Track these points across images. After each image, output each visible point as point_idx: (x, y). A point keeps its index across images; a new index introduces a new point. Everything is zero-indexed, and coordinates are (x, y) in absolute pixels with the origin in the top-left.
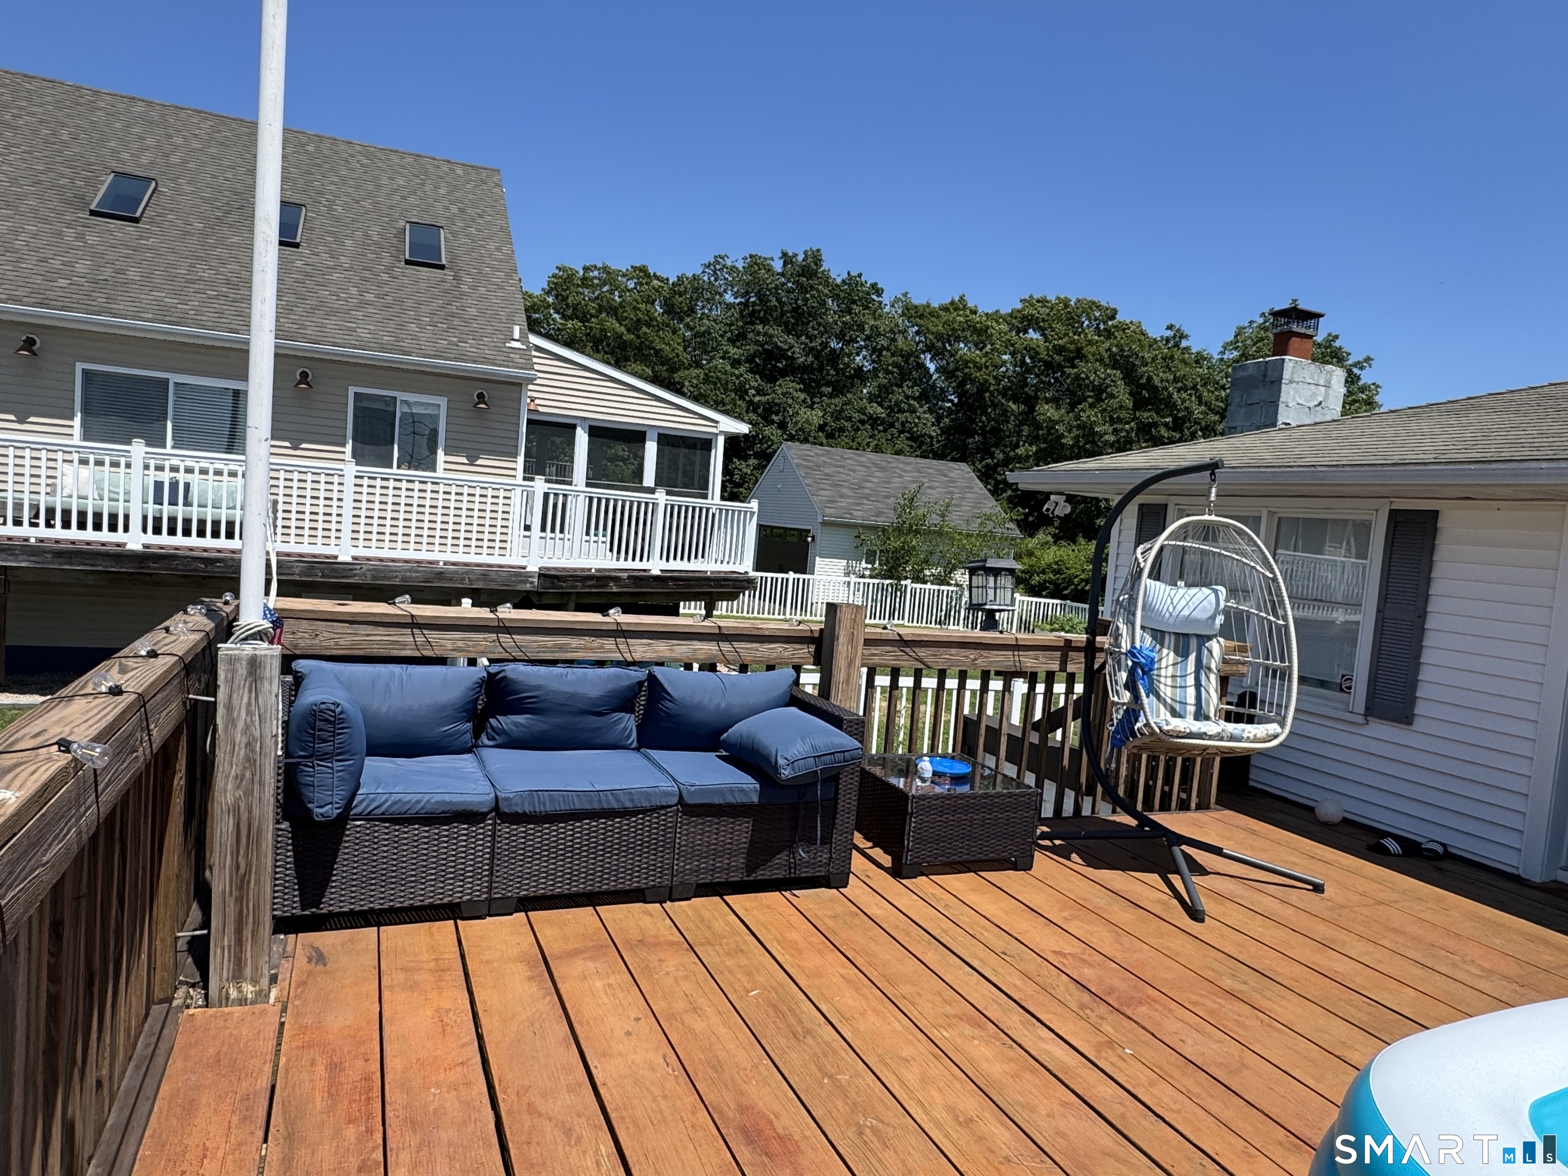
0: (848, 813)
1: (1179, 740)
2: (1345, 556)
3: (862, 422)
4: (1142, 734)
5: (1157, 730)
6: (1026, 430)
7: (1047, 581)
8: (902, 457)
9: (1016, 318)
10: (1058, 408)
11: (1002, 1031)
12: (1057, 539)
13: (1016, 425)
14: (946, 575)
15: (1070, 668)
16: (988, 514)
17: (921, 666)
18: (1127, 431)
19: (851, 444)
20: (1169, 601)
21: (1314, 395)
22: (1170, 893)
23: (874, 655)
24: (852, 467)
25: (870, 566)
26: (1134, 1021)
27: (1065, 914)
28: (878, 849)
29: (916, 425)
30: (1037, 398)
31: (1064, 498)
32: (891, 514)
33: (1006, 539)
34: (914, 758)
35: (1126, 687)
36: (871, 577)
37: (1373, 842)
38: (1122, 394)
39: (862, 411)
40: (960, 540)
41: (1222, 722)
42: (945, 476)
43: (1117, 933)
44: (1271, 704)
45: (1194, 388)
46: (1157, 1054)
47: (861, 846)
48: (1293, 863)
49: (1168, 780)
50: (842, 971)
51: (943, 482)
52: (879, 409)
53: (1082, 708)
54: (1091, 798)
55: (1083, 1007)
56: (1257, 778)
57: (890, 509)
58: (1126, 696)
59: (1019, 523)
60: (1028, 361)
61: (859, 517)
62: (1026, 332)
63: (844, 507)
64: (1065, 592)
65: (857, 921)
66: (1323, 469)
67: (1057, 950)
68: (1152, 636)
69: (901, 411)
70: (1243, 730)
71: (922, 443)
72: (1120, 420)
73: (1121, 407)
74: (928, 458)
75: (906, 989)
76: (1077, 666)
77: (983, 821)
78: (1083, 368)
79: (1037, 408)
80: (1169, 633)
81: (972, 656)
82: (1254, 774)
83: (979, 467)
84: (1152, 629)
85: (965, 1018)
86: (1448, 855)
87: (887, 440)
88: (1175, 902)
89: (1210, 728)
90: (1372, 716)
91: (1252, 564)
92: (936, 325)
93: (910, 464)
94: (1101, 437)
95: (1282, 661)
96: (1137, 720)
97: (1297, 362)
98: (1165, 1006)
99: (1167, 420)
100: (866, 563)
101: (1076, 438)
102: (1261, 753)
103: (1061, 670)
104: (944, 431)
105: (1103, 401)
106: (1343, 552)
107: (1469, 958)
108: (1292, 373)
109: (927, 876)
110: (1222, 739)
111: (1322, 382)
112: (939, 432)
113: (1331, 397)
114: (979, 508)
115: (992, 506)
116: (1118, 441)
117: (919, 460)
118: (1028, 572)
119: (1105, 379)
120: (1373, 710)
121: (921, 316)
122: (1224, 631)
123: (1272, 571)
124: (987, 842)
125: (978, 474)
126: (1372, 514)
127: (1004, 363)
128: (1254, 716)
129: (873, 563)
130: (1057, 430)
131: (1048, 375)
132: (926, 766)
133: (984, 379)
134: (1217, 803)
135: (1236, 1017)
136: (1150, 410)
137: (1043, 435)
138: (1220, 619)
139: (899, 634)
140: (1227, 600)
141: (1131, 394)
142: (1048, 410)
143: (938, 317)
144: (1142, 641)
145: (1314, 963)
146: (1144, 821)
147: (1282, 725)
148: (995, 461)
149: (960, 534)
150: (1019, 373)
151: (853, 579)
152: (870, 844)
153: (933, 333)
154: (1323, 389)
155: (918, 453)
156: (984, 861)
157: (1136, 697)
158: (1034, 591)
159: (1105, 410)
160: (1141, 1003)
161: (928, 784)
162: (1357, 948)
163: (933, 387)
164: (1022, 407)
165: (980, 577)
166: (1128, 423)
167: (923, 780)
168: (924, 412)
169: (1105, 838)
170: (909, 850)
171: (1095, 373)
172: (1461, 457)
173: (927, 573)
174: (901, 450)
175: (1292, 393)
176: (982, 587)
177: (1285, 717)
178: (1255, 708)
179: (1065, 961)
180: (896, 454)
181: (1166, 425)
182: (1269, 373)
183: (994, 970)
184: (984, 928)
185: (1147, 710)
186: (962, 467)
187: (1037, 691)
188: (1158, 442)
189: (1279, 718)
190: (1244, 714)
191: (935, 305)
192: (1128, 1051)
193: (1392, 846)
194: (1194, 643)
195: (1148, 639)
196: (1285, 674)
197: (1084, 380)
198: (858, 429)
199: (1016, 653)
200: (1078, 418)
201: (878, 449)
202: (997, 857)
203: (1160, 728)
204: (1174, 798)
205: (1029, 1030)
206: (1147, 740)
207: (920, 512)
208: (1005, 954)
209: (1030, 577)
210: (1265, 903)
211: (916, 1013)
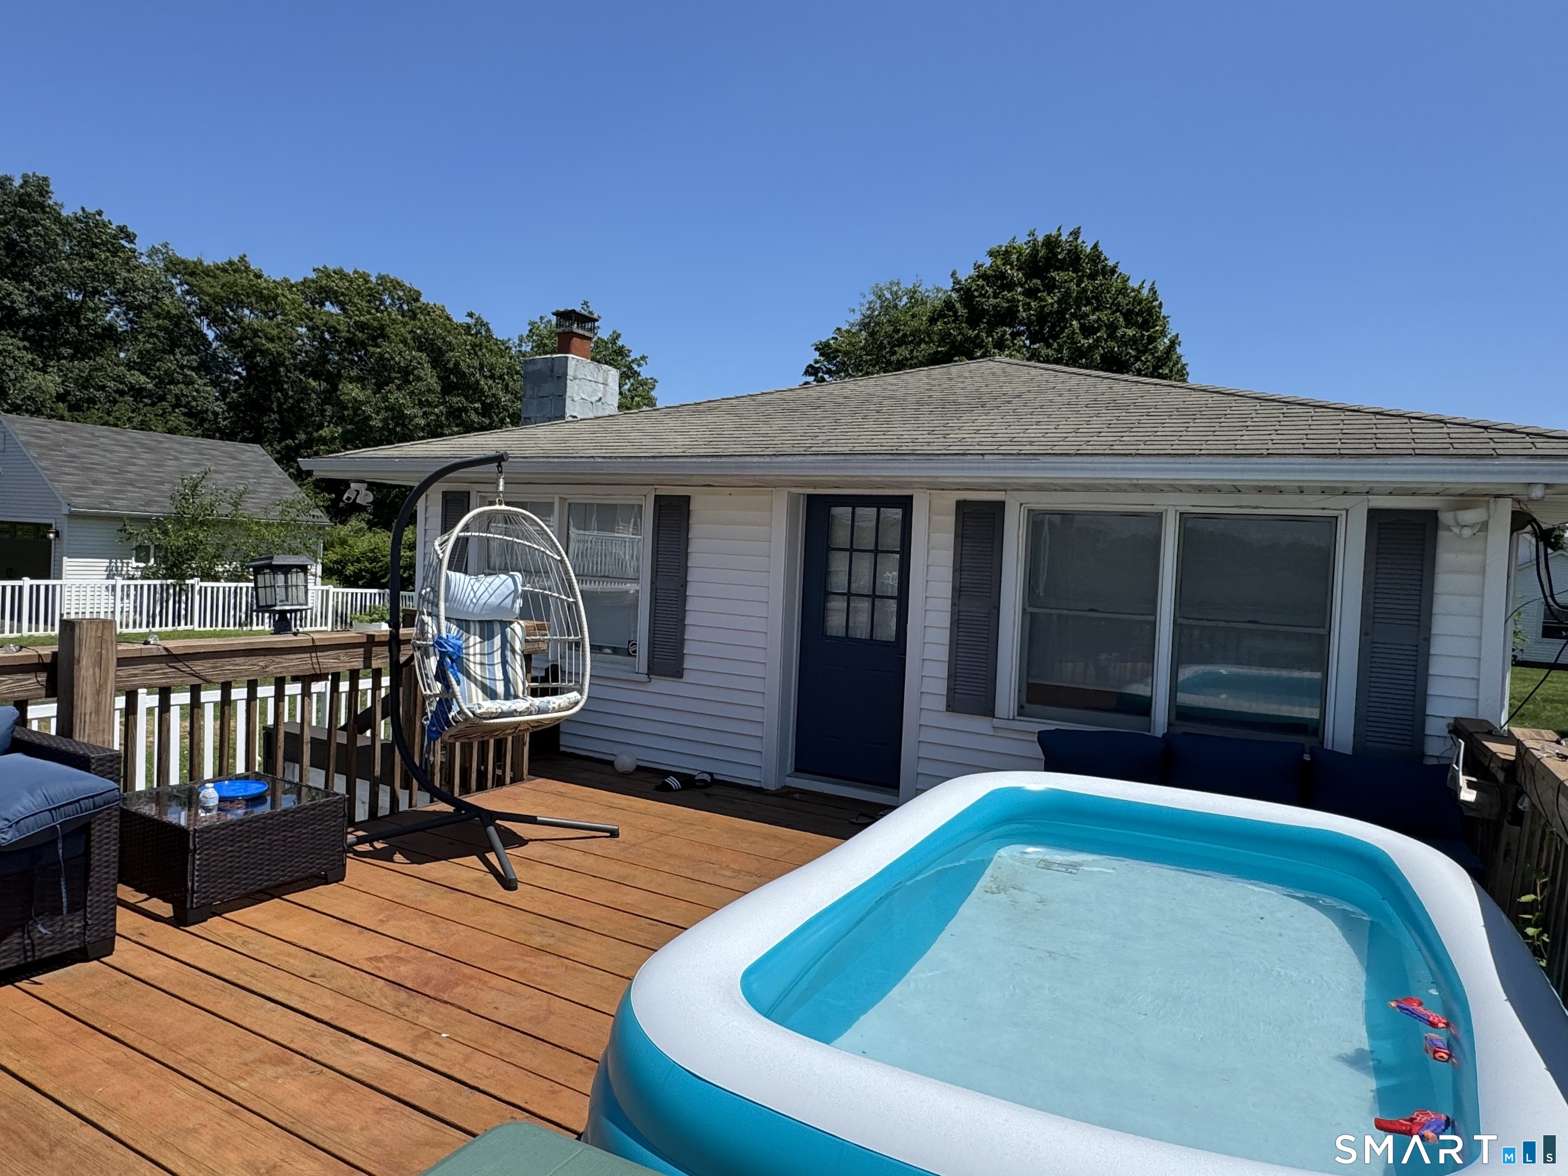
0: (107, 867)
1: (492, 721)
2: (633, 534)
3: (122, 393)
4: (456, 722)
5: (471, 715)
6: (329, 410)
7: (364, 570)
8: (177, 437)
9: (309, 287)
10: (363, 388)
11: (312, 1059)
12: (371, 525)
13: (318, 403)
14: (243, 570)
15: (375, 664)
16: (290, 500)
17: (197, 681)
18: (436, 415)
19: (107, 418)
20: (470, 588)
21: (595, 391)
22: (486, 870)
23: (135, 675)
24: (109, 447)
25: (142, 565)
26: (451, 1004)
27: (381, 917)
28: (155, 900)
29: (195, 399)
30: (339, 376)
31: (366, 485)
32: (168, 502)
33: (313, 528)
34: (197, 786)
35: (437, 678)
36: (144, 577)
37: (659, 782)
38: (430, 377)
39: (120, 379)
40: (259, 531)
41: (530, 698)
42: (235, 459)
43: (435, 922)
44: (570, 673)
45: (501, 377)
46: (473, 1029)
47: (132, 901)
48: (594, 816)
49: (483, 760)
50: (107, 1055)
51: (233, 465)
52: (143, 379)
53: (390, 706)
54: (408, 791)
55: (399, 1006)
56: (566, 743)
57: (165, 497)
58: (438, 687)
59: (328, 510)
60: (327, 336)
61: (122, 507)
62: (322, 305)
63: (101, 496)
64: (383, 581)
65: (127, 990)
66: (600, 460)
67: (372, 956)
68: (457, 626)
69: (172, 382)
70: (549, 702)
71: (204, 420)
72: (429, 404)
73: (429, 391)
74: (213, 438)
75: (192, 1050)
76: (381, 661)
77: (284, 841)
78: (386, 349)
79: (340, 387)
80: (474, 621)
81: (261, 664)
82: (564, 740)
83: (278, 448)
84: (457, 620)
85: (266, 1060)
86: (715, 782)
87: (156, 415)
88: (491, 877)
89: (520, 705)
90: (653, 674)
91: (542, 549)
92: (212, 286)
93: (187, 444)
94: (411, 420)
95: (576, 635)
96: (450, 710)
97: (578, 360)
98: (480, 980)
99: (476, 405)
100: (137, 561)
101: (384, 420)
102: (568, 719)
103: (365, 667)
104: (232, 407)
105: (410, 383)
106: (631, 530)
107: (725, 864)
108: (575, 370)
109: (220, 915)
110: (530, 714)
111: (601, 380)
112: (225, 408)
113: (609, 395)
114: (279, 494)
115: (293, 491)
116: (428, 425)
117: (200, 440)
118: (342, 561)
119: (411, 361)
120: (654, 670)
121: (193, 274)
122: (524, 614)
123: (559, 554)
124: (290, 862)
125: (278, 456)
126: (641, 499)
127: (300, 336)
128: (557, 688)
129: (147, 561)
130: (364, 411)
131: (350, 353)
132: (210, 794)
133: (278, 353)
134: (529, 773)
135: (545, 970)
136: (459, 395)
137: (348, 415)
138: (519, 602)
139: (166, 649)
140: (523, 585)
141: (439, 377)
142: (353, 390)
143: (215, 277)
144: (449, 631)
145: (612, 902)
146: (459, 805)
147: (581, 694)
148: (297, 441)
149: (257, 523)
150: (317, 349)
151: (120, 582)
152: (145, 896)
153: (210, 295)
154: (602, 386)
155: (200, 432)
156: (289, 883)
157: (447, 686)
158: (348, 582)
159: (412, 392)
160: (457, 984)
161: (214, 813)
162: (643, 879)
163: (214, 356)
164: (324, 385)
165: (267, 576)
166: (436, 406)
167: (208, 810)
168: (205, 385)
169: (423, 830)
170: (193, 892)
171: (400, 354)
172: (702, 451)
173: (220, 569)
174: (176, 428)
175: (576, 387)
176: (271, 587)
177: (582, 685)
178: (557, 681)
179: (381, 965)
180: (170, 433)
181: (476, 410)
182: (555, 369)
183: (301, 997)
184: (289, 955)
185: (459, 697)
186: (256, 449)
187: (341, 690)
188: (469, 428)
189: (578, 687)
190: (548, 688)
191: (208, 262)
192: (444, 1035)
193: (673, 782)
194: (497, 628)
195: (454, 628)
196: (578, 644)
197: (389, 360)
198: (115, 402)
199: (314, 655)
200: (385, 399)
201: (144, 426)
202: (303, 875)
203: (473, 713)
204: (490, 776)
205: (341, 1049)
206: (461, 727)
207: (207, 500)
208: (314, 976)
209: (344, 567)
210: (571, 857)
211: (206, 1074)
